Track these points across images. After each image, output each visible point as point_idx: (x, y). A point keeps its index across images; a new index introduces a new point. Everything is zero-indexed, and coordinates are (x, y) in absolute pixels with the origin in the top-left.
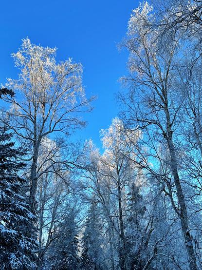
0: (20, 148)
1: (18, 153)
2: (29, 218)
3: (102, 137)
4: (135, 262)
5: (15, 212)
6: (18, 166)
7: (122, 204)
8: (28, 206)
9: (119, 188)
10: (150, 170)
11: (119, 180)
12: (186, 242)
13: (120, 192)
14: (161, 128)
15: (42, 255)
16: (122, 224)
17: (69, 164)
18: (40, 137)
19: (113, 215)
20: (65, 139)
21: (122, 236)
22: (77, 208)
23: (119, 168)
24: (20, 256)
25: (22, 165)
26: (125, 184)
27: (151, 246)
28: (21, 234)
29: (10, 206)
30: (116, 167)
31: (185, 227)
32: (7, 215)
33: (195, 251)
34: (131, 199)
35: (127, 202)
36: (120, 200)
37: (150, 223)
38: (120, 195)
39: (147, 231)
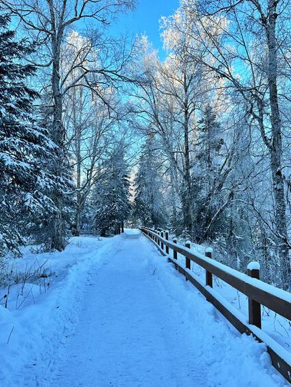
0: (23, 40)
1: (21, 48)
2: (48, 148)
3: (162, 31)
4: (203, 209)
5: (26, 138)
6: (23, 70)
7: (189, 136)
8: (46, 131)
9: (186, 112)
10: (234, 80)
11: (186, 101)
12: (274, 184)
13: (187, 119)
14: (259, 8)
15: (82, 199)
16: (187, 162)
17: (109, 74)
18: (61, 28)
19: (176, 150)
20: (101, 30)
21: (187, 177)
22: (127, 141)
23: (187, 82)
24: (39, 197)
25: (29, 69)
26: (196, 107)
27: (226, 190)
28: (39, 169)
29: (17, 129)
30: (183, 80)
31: (275, 164)
32: (14, 143)
33: (285, 196)
34: (203, 129)
35: (197, 133)
36: (186, 129)
37: (227, 161)
38: (187, 123)
39: (223, 172)
